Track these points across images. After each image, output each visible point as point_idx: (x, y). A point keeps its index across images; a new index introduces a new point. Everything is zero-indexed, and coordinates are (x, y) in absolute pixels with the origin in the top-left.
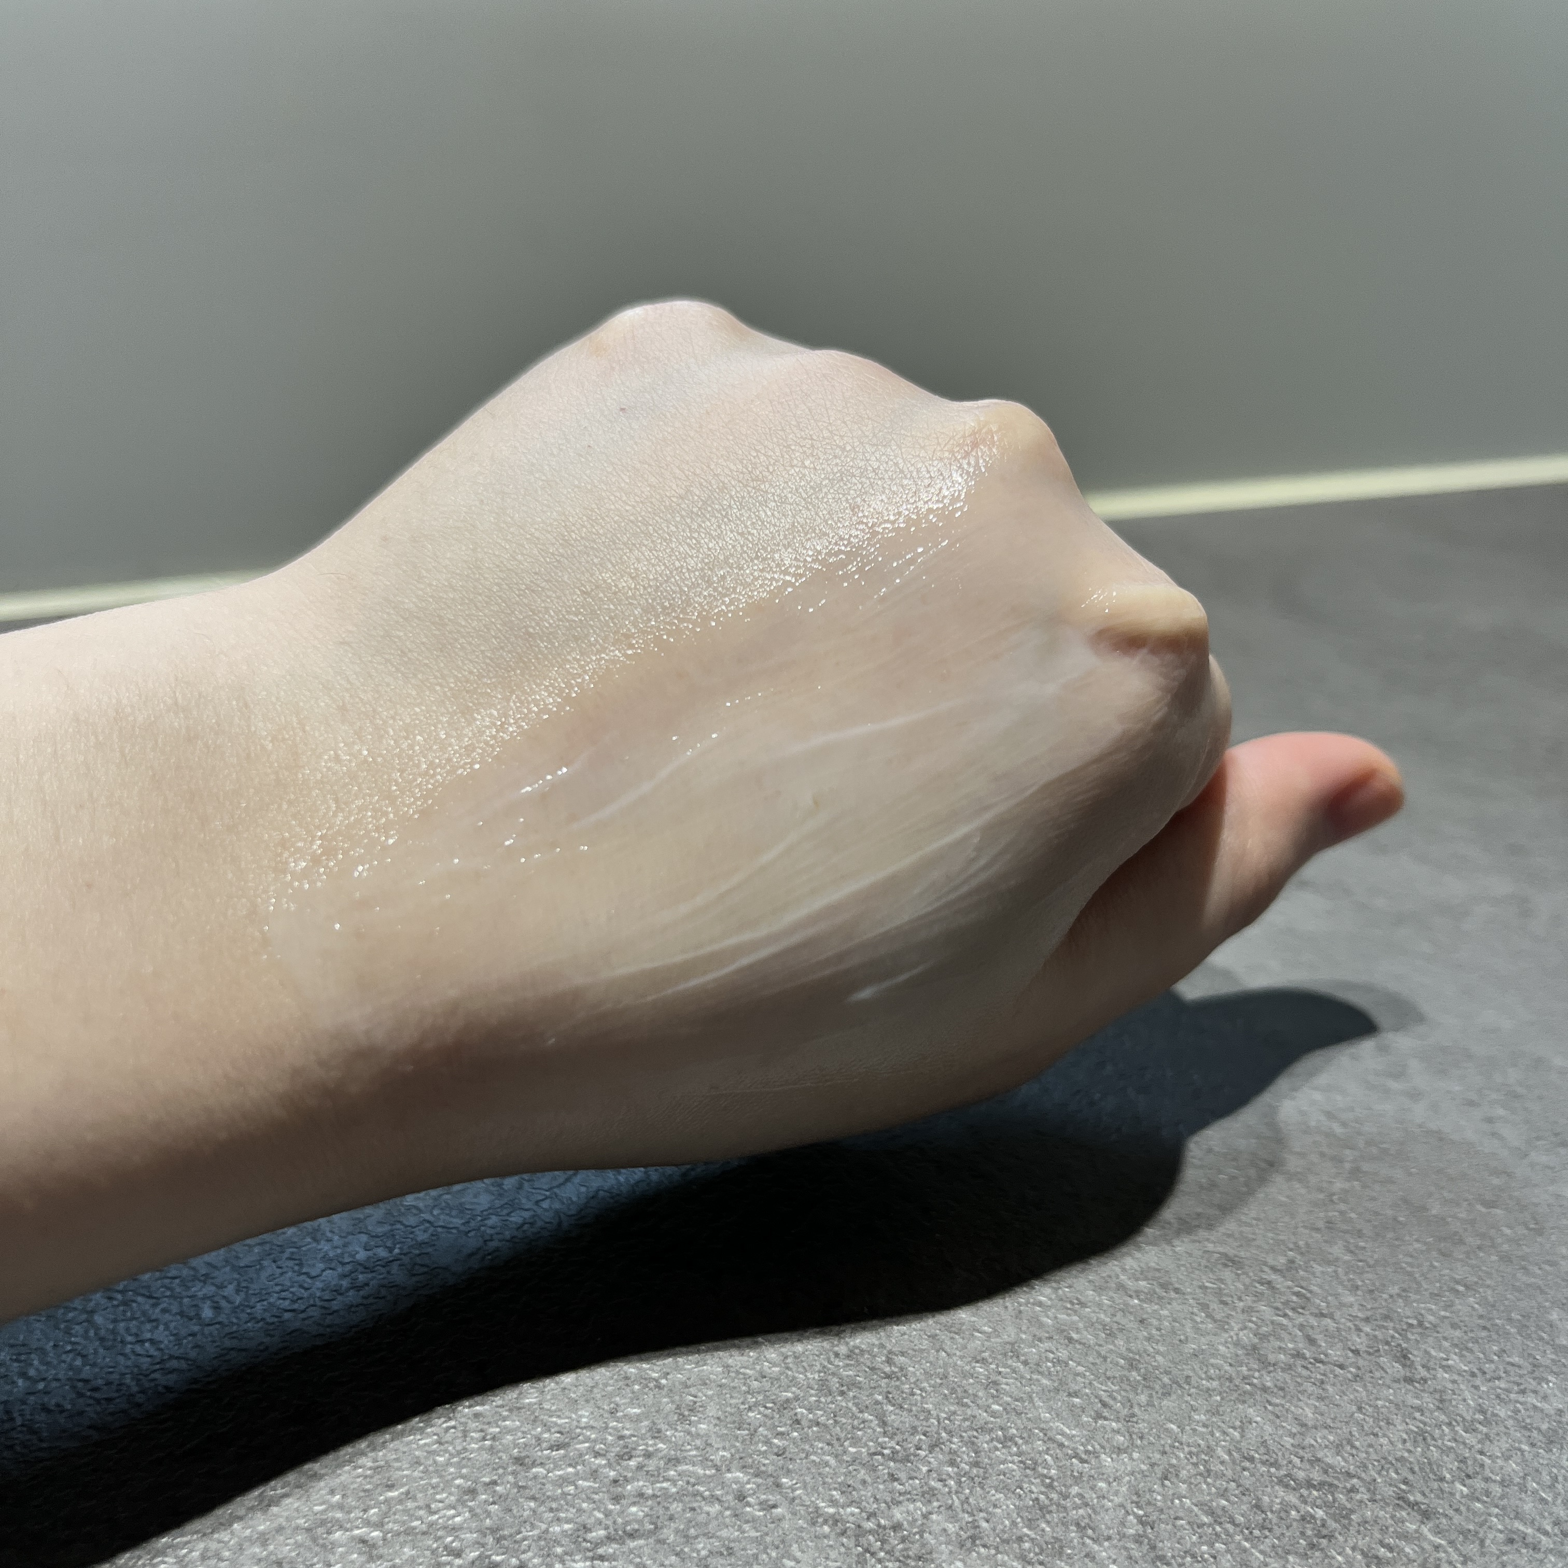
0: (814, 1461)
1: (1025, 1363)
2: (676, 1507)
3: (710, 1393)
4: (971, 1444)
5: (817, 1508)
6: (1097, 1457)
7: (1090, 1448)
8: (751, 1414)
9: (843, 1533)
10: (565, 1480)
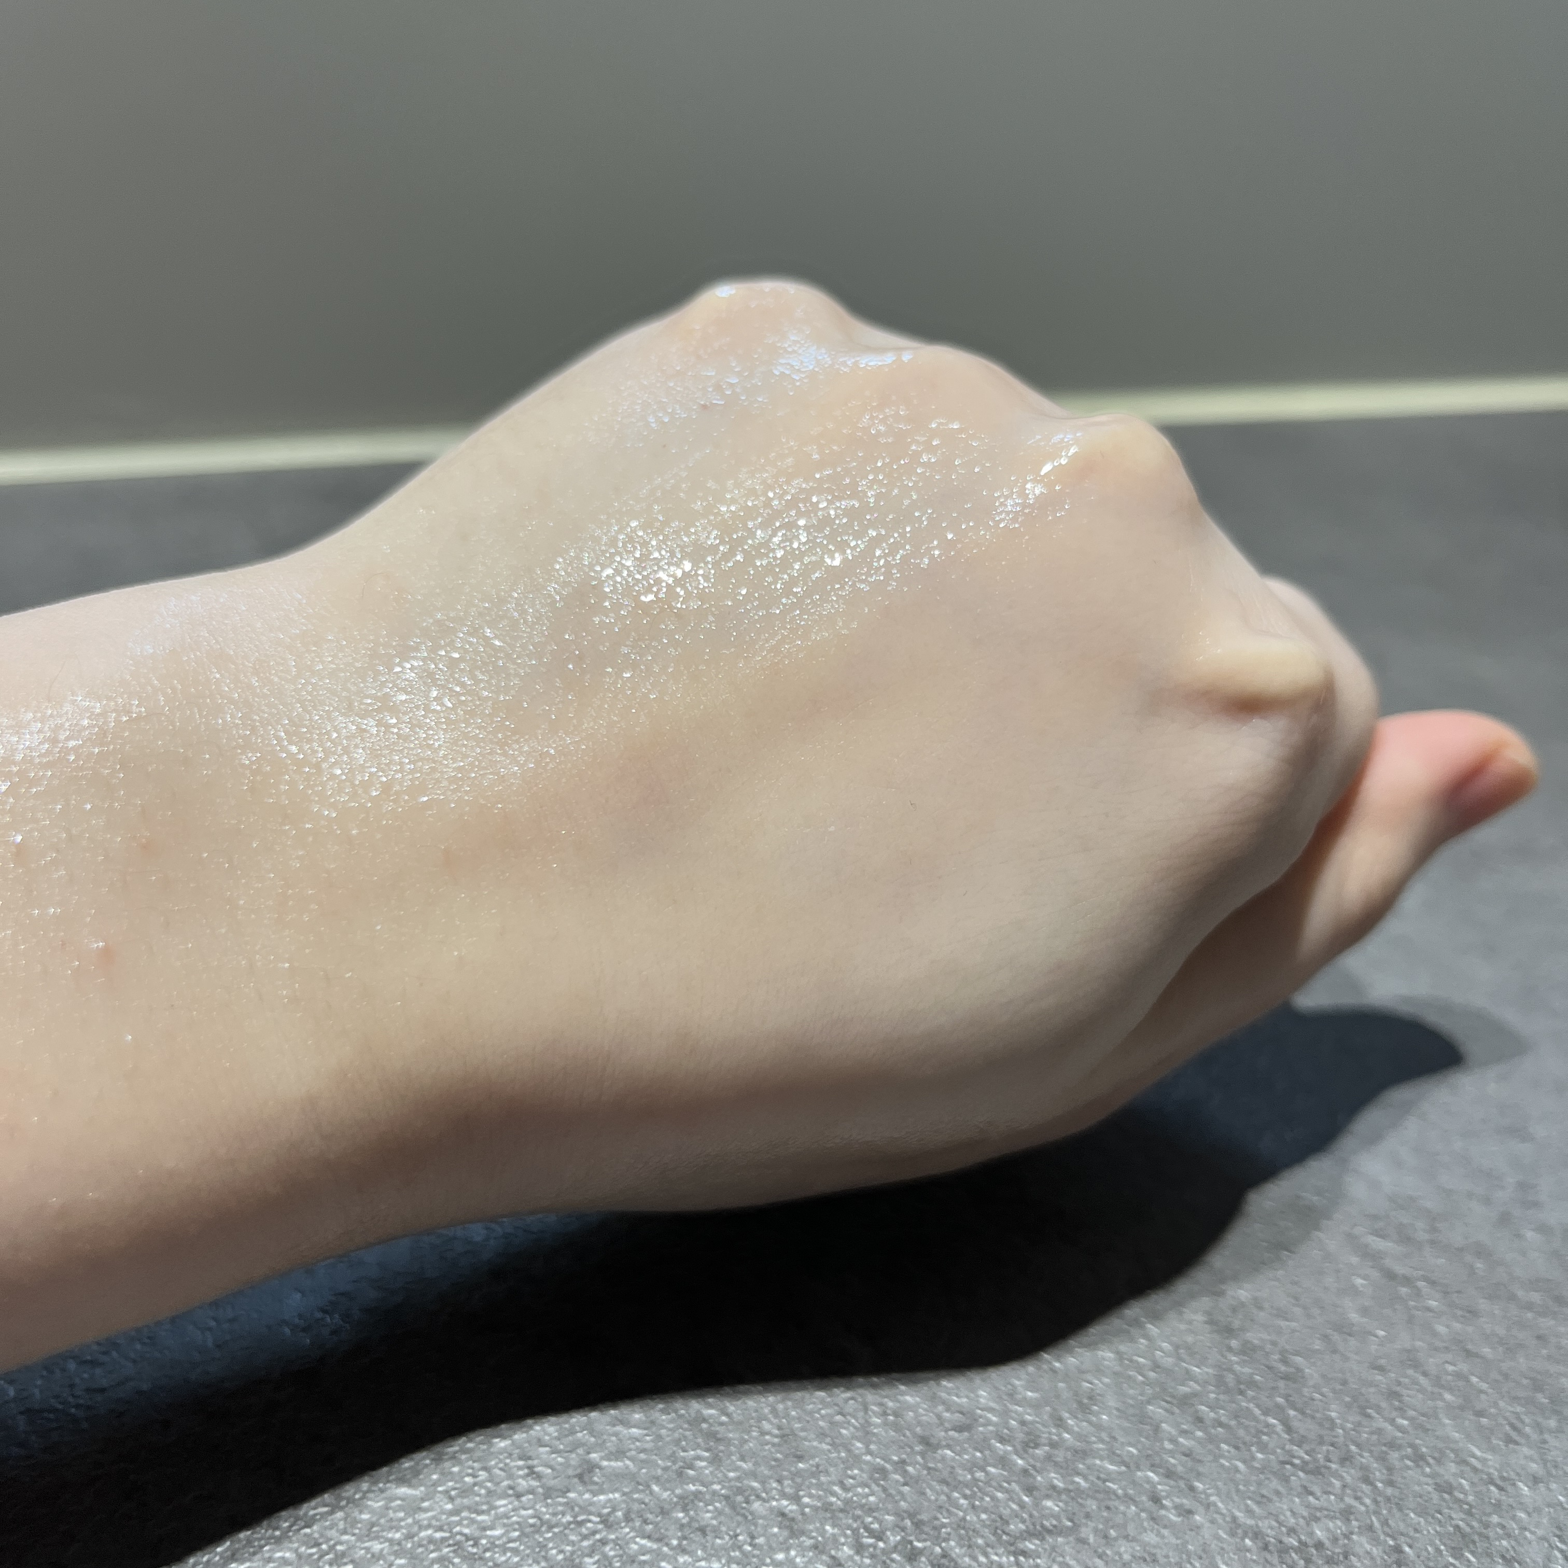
0: (1222, 1466)
1: (1425, 1374)
2: (1092, 1505)
3: (1106, 1380)
4: (1382, 1459)
5: (1234, 1519)
6: (1514, 1485)
7: (1505, 1474)
8: (1151, 1407)
9: (1266, 1547)
10: (973, 1466)
